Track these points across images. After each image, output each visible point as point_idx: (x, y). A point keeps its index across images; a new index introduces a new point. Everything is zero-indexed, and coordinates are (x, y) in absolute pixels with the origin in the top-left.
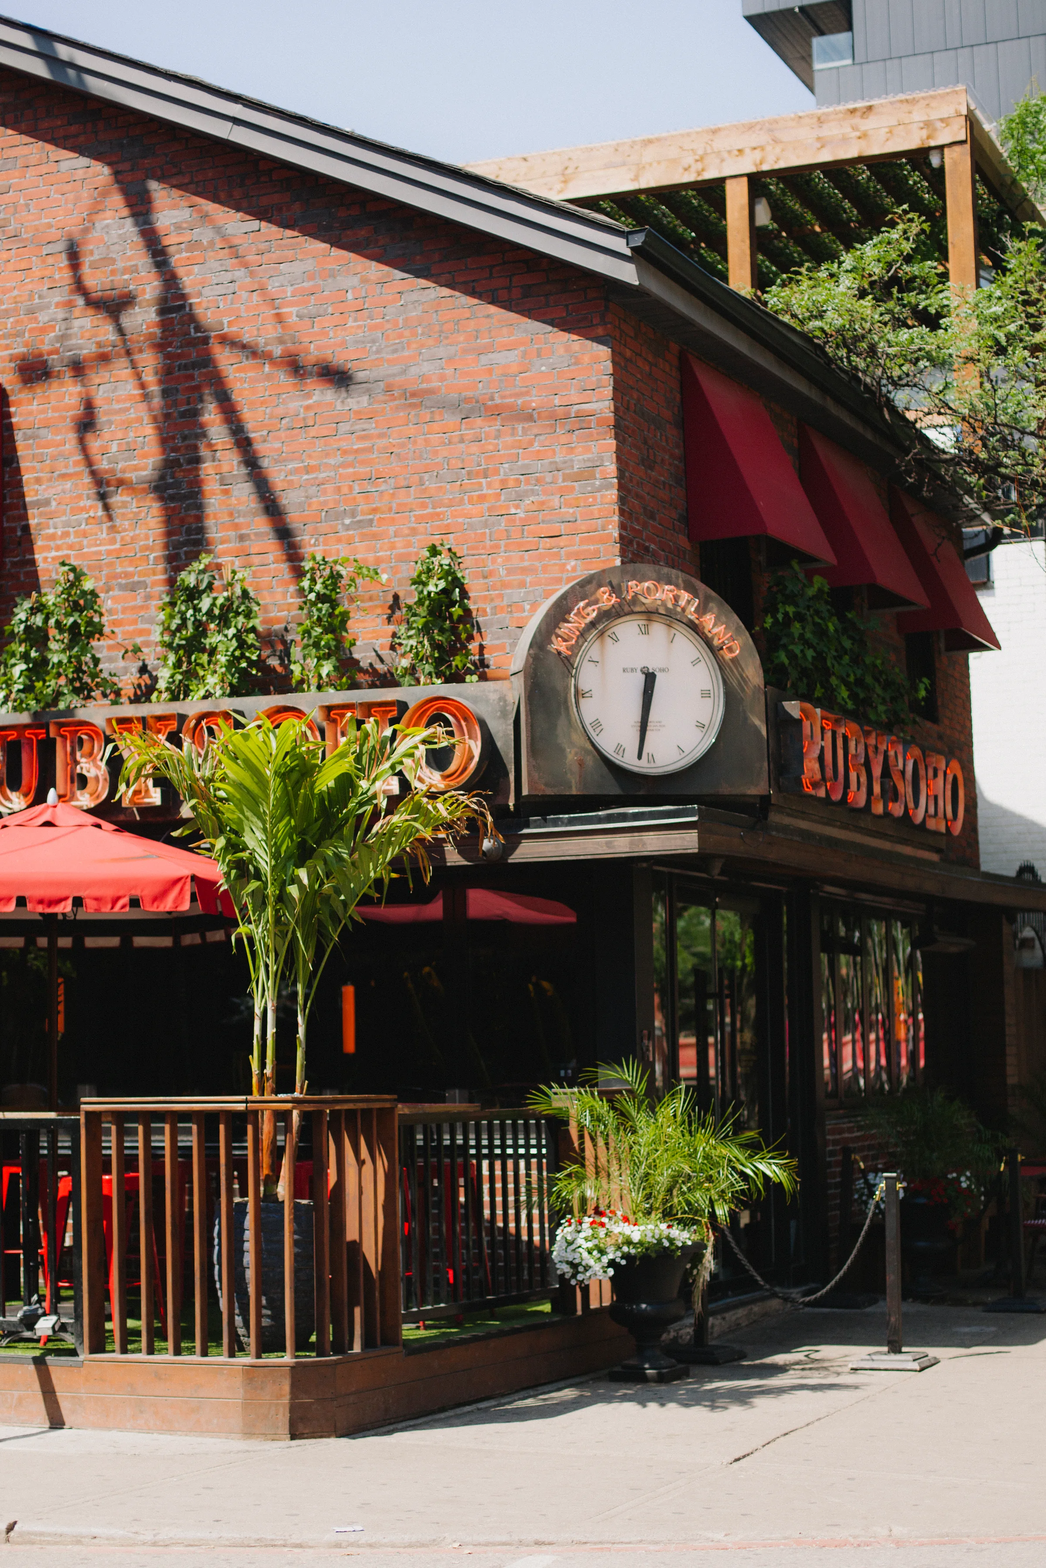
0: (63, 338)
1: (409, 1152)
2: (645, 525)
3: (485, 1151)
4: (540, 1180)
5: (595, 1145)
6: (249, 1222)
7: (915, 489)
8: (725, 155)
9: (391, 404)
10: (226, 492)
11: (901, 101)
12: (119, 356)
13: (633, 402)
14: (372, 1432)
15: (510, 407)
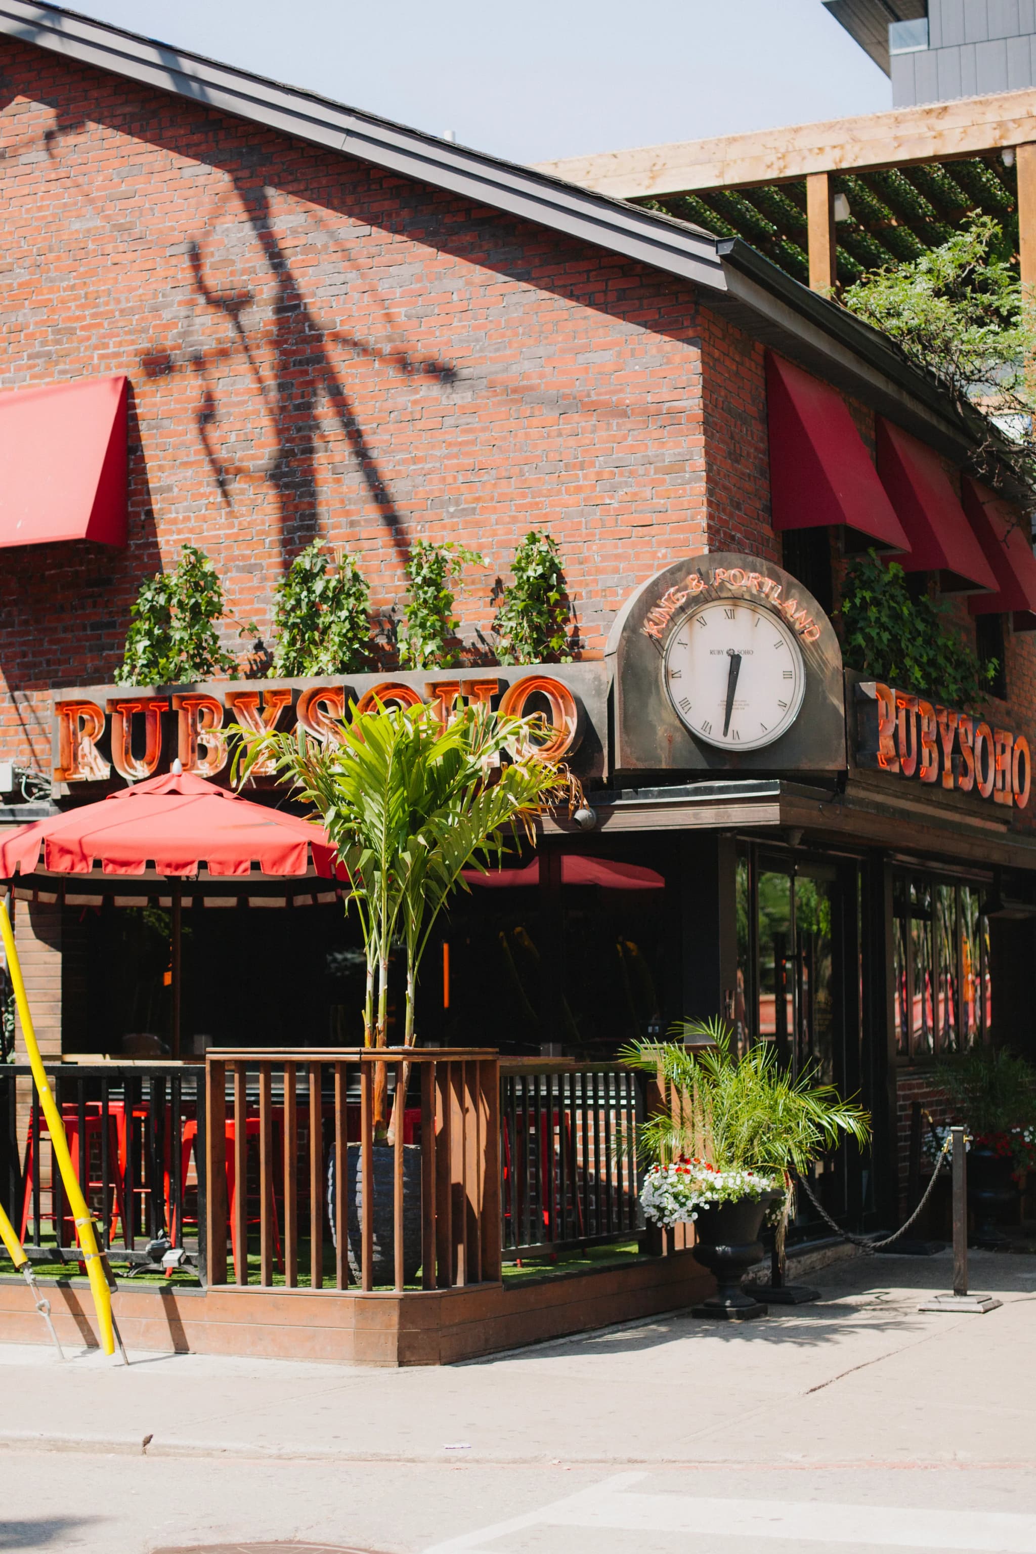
0: (185, 334)
1: (509, 1101)
2: (731, 515)
3: (579, 1102)
4: (629, 1129)
5: (680, 1098)
6: (362, 1164)
7: (986, 480)
8: (806, 153)
9: (493, 399)
10: (338, 481)
11: (975, 103)
12: (237, 351)
13: (720, 399)
14: (473, 1361)
15: (606, 404)
